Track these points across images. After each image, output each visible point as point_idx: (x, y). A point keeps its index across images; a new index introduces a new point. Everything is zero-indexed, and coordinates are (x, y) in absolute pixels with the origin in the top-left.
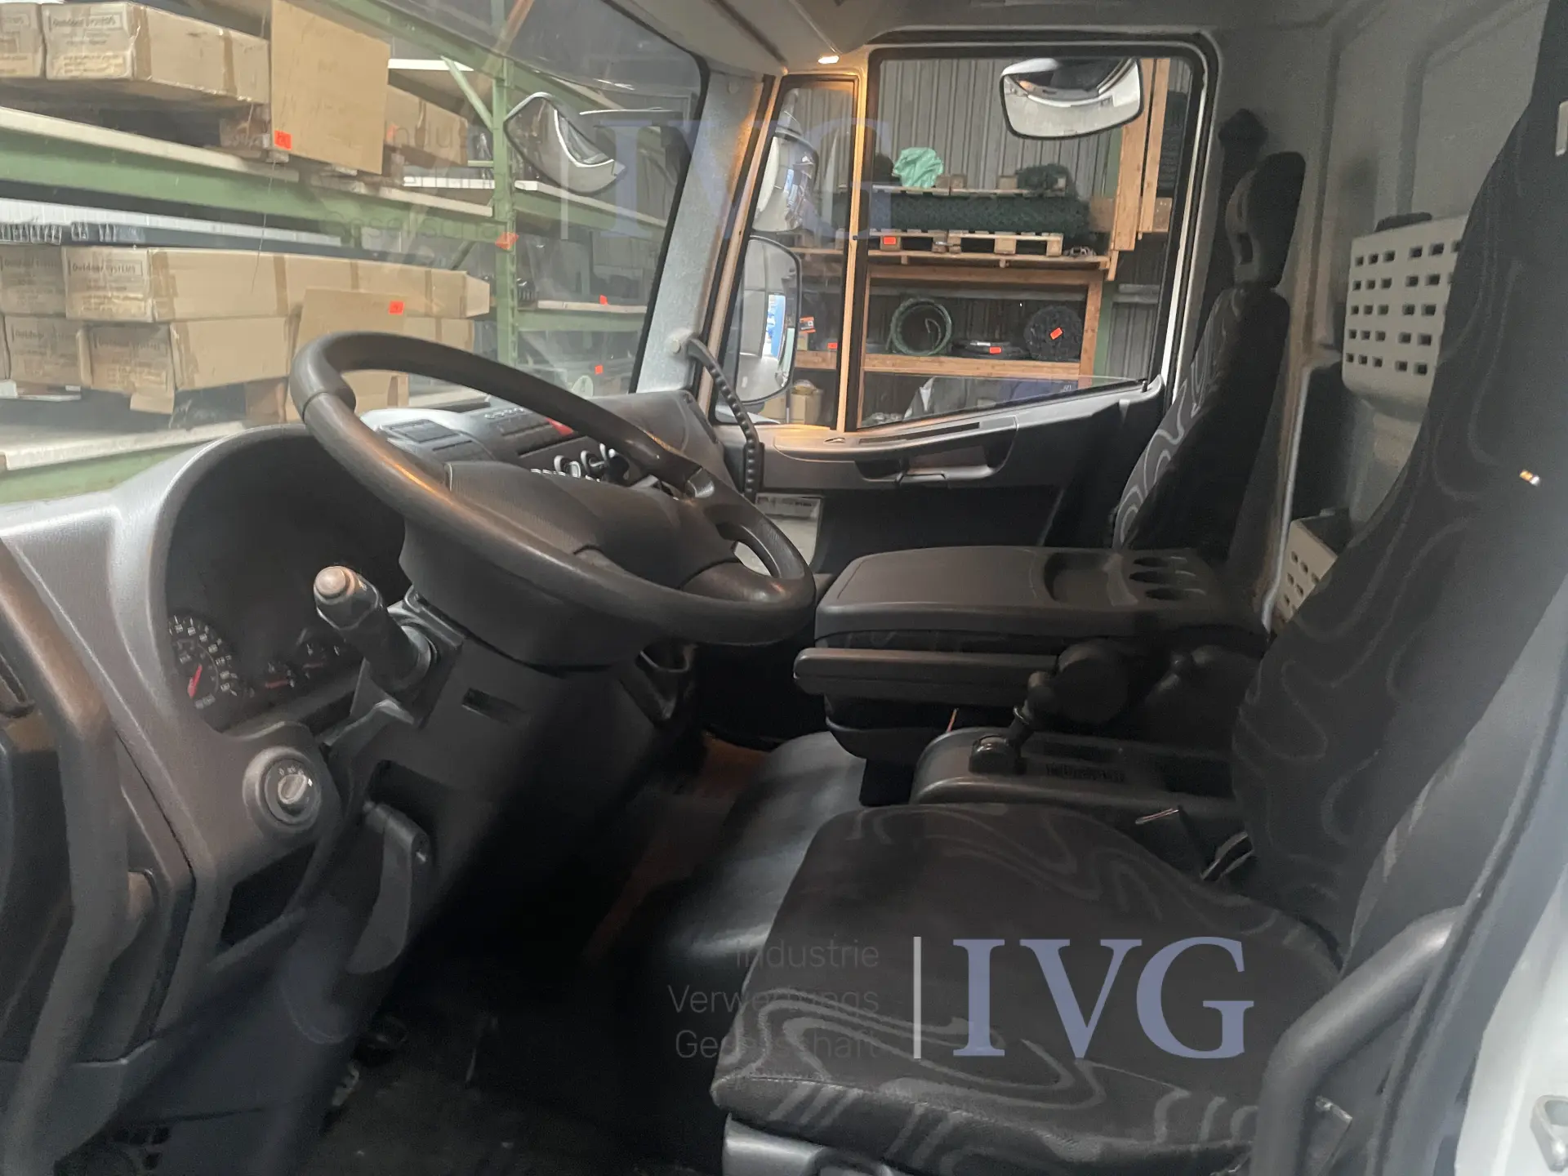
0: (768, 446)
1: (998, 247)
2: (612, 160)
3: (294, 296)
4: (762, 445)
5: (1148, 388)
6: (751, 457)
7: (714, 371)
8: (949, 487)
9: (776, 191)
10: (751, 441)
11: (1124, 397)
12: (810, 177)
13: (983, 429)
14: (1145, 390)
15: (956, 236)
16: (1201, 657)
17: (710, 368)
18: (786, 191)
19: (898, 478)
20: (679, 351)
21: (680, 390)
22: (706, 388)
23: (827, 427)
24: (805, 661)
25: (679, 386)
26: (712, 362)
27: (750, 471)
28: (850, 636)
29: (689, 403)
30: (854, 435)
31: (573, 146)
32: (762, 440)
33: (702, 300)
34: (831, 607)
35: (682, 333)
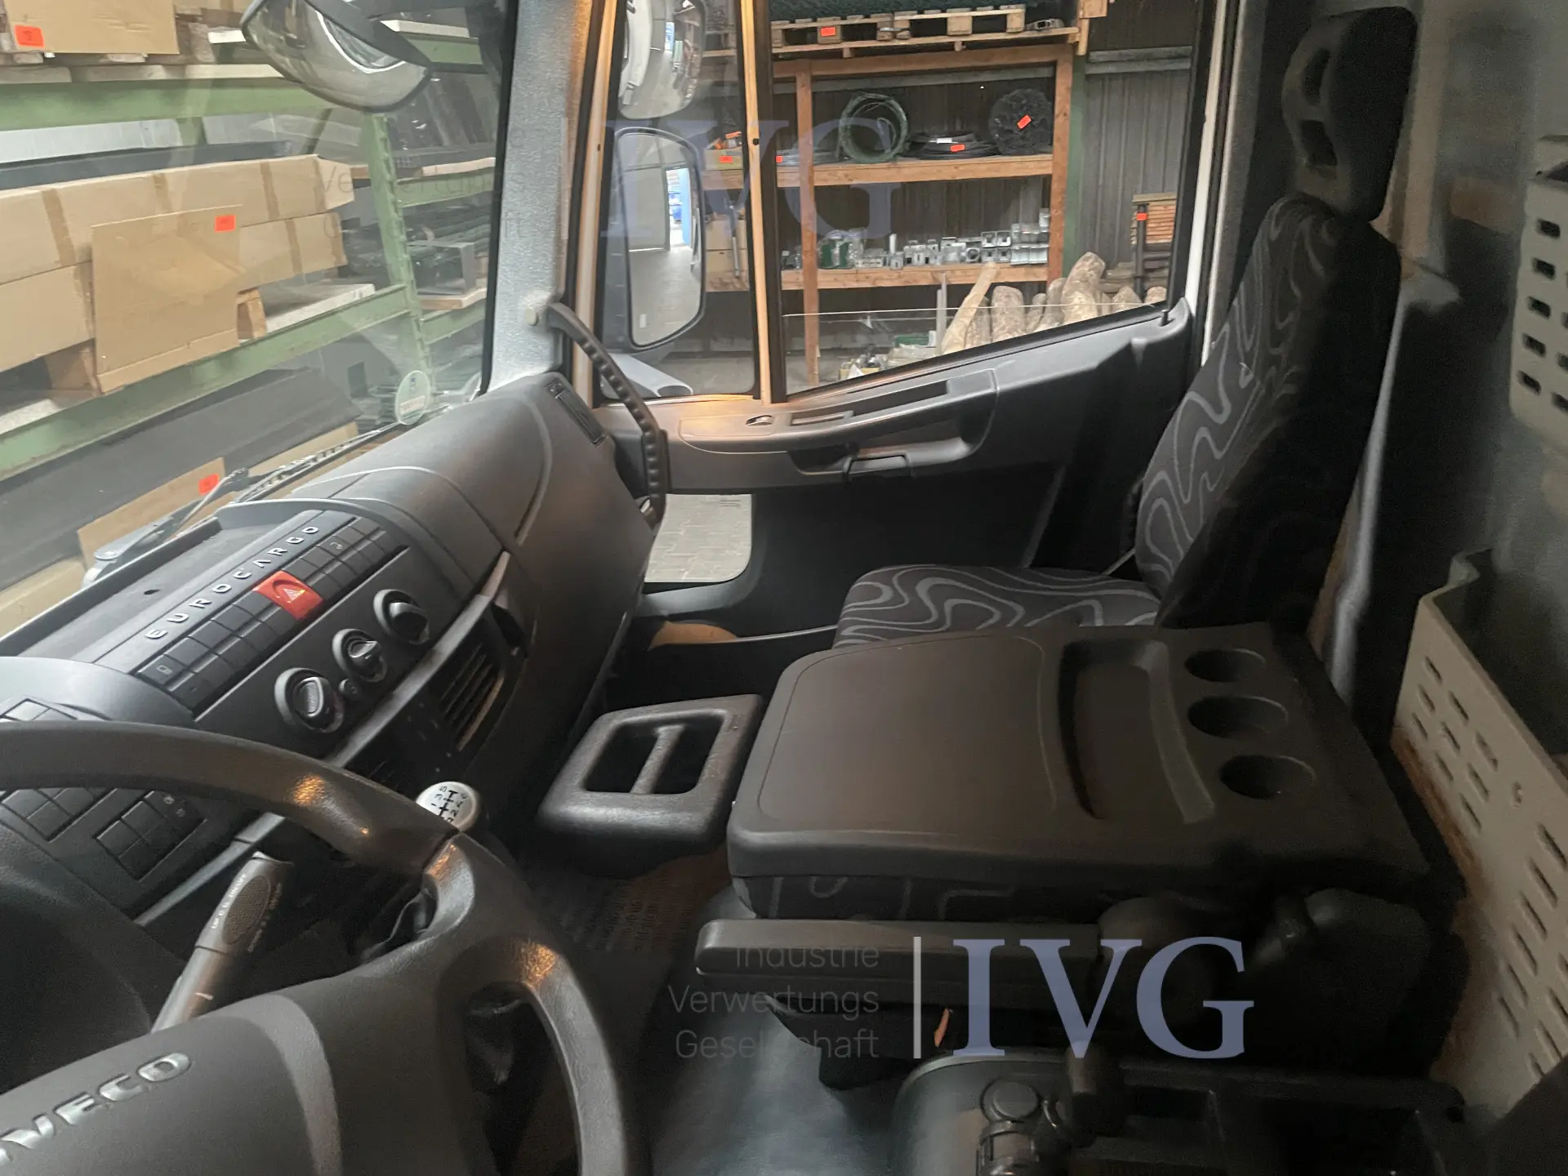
0: (672, 436)
1: (951, 28)
2: (403, 62)
3: (80, 237)
4: (664, 434)
5: (1169, 319)
6: (652, 454)
7: (587, 345)
8: (913, 474)
9: (655, 54)
10: (647, 434)
11: (1138, 334)
12: (697, 24)
13: (953, 396)
14: (1165, 322)
15: (903, 19)
17: (582, 342)
18: (668, 52)
19: (846, 465)
20: (537, 321)
21: (546, 372)
22: (582, 364)
23: (750, 397)
24: (713, 950)
25: (544, 368)
26: (585, 333)
27: (653, 472)
28: (779, 881)
29: (559, 391)
30: (783, 408)
31: (352, 48)
32: (662, 425)
33: (558, 251)
34: (747, 832)
35: (537, 298)
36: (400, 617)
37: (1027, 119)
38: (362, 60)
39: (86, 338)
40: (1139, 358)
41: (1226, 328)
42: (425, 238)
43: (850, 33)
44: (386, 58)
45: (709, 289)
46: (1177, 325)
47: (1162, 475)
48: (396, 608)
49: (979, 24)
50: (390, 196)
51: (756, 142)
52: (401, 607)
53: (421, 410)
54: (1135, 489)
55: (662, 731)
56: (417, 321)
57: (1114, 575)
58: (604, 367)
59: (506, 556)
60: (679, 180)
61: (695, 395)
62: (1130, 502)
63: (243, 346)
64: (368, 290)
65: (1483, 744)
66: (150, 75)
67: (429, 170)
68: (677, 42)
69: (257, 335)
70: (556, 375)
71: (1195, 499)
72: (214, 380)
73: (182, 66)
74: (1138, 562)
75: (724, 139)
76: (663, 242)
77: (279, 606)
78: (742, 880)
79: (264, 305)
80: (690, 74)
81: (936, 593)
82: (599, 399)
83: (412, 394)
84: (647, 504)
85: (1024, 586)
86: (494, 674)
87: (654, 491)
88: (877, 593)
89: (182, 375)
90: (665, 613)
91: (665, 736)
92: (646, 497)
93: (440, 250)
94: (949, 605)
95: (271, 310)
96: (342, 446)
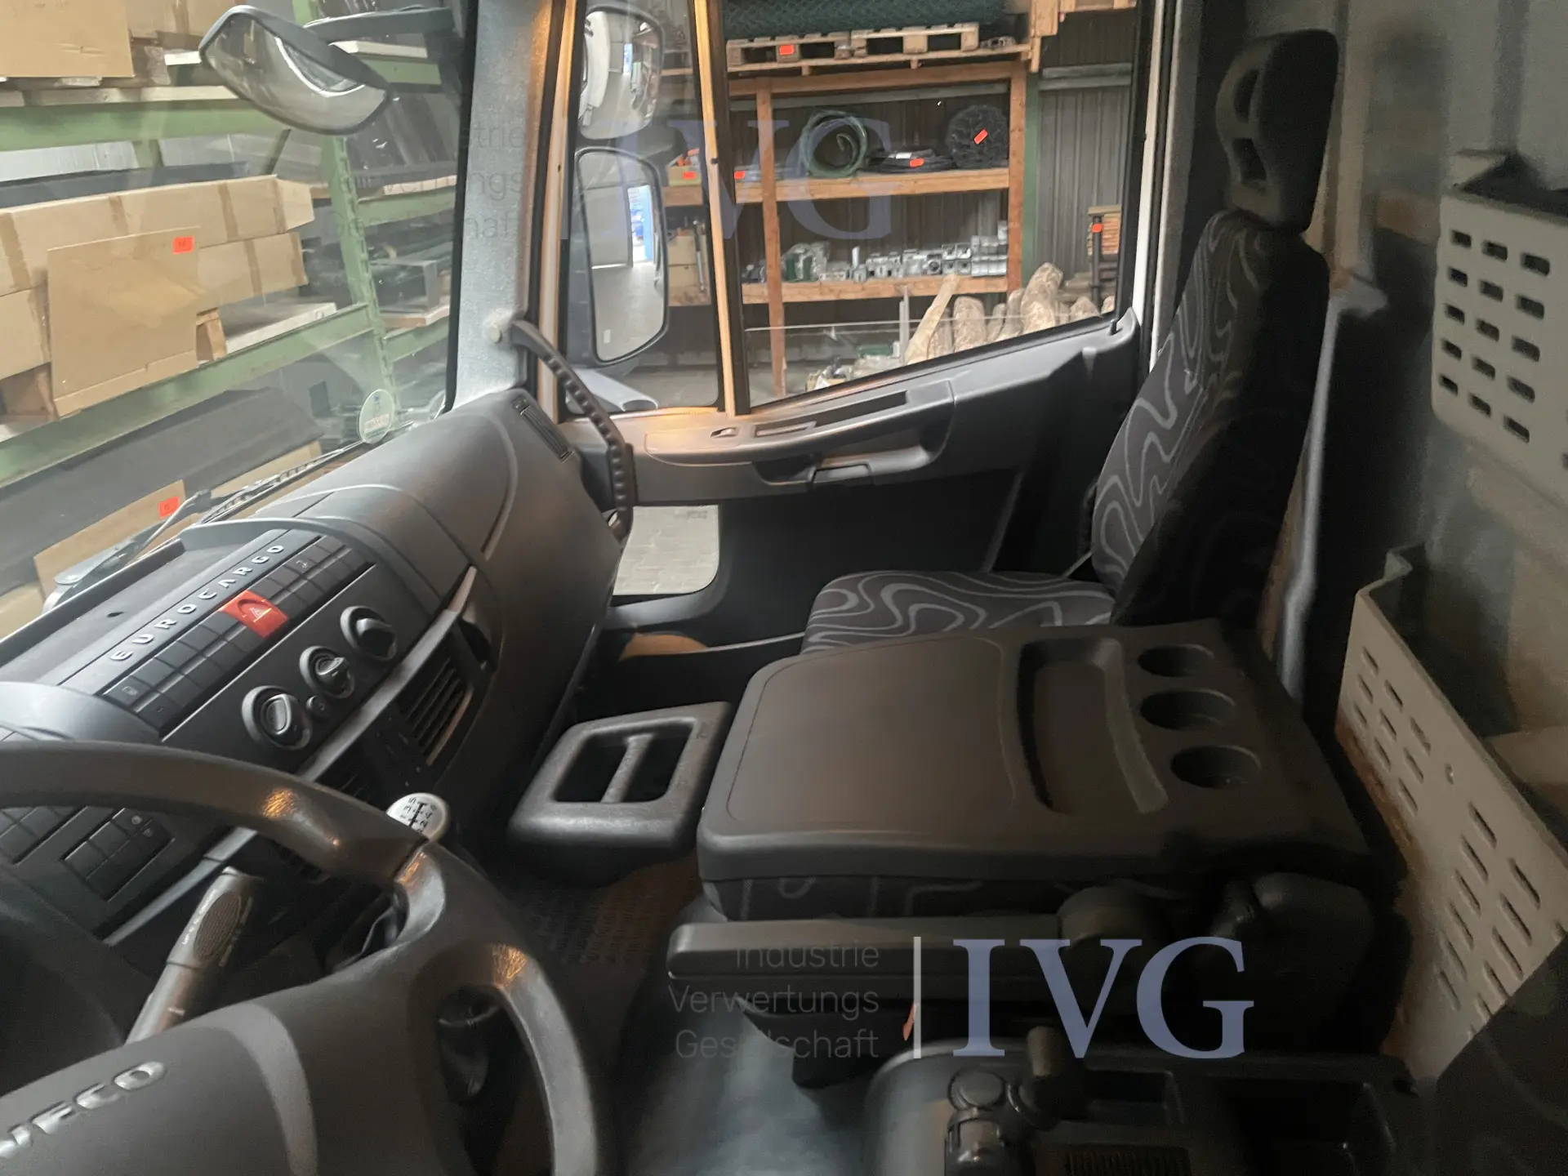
0: (638, 449)
1: (907, 46)
2: (363, 86)
3: (34, 261)
4: (630, 448)
5: (1117, 329)
6: (619, 467)
7: (551, 361)
8: (875, 483)
9: (614, 77)
10: (614, 448)
11: (1090, 343)
12: (655, 46)
13: (911, 407)
14: (1114, 331)
15: (861, 37)
16: (1271, 895)
17: (547, 358)
18: (626, 73)
19: (811, 475)
20: (501, 339)
21: (509, 389)
22: (547, 380)
23: (714, 410)
24: (684, 955)
25: (509, 385)
26: (549, 350)
27: (619, 485)
28: (749, 884)
29: (524, 406)
30: (749, 420)
31: (310, 71)
32: (627, 439)
33: (521, 268)
34: (717, 837)
35: (500, 316)
36: (366, 633)
37: (983, 135)
38: (322, 84)
39: (42, 362)
40: (1090, 366)
41: (1171, 336)
42: (387, 256)
43: (808, 51)
44: (345, 82)
45: (673, 303)
46: (1125, 335)
47: (1115, 479)
48: (363, 624)
49: (934, 43)
50: (351, 216)
51: (714, 161)
52: (368, 623)
53: (383, 428)
54: (1090, 493)
55: (632, 741)
56: (380, 339)
57: (1073, 577)
58: (568, 383)
59: (472, 572)
60: (641, 196)
61: (660, 408)
62: (1085, 505)
63: (203, 368)
64: (329, 308)
65: (1418, 730)
66: (106, 97)
67: (388, 190)
68: (635, 64)
69: (217, 355)
70: (522, 391)
71: (1145, 504)
72: (173, 402)
73: (137, 89)
74: (1095, 564)
75: (686, 156)
76: (626, 259)
77: (245, 625)
78: (713, 885)
79: (223, 325)
80: (649, 94)
81: (902, 599)
82: (564, 414)
83: (376, 413)
84: (615, 517)
85: (986, 590)
86: (461, 690)
87: (622, 503)
88: (843, 599)
89: (141, 397)
90: (635, 625)
91: (635, 746)
92: (613, 511)
93: (403, 268)
94: (913, 610)
95: (231, 331)
96: (306, 465)
